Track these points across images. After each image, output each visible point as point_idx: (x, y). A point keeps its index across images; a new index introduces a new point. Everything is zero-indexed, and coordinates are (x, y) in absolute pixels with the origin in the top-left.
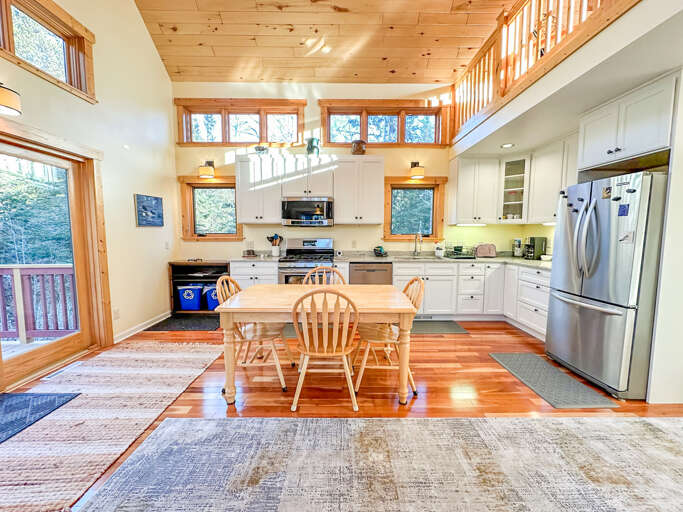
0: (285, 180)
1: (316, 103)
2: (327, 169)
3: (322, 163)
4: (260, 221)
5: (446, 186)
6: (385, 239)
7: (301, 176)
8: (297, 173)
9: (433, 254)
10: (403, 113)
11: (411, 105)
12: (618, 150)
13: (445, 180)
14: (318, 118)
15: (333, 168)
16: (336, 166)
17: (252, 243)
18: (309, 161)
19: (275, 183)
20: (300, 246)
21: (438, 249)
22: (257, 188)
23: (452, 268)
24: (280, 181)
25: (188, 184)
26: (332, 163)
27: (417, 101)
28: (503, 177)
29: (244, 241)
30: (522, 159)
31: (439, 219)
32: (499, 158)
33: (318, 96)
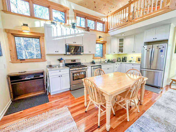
0: (67, 37)
1: (72, 10)
2: (80, 35)
3: (79, 33)
4: (57, 53)
5: (106, 43)
6: (93, 58)
7: (72, 36)
8: (71, 35)
9: (104, 62)
10: (96, 21)
11: (99, 19)
12: (156, 38)
13: (106, 42)
14: (73, 16)
15: (82, 35)
16: (83, 34)
17: (50, 62)
18: (75, 31)
19: (62, 38)
20: (70, 62)
21: (105, 60)
22: (55, 39)
23: (112, 65)
24: (64, 38)
25: (12, 34)
26: (82, 33)
27: (100, 18)
28: (119, 42)
29: (46, 61)
30: (123, 38)
31: (105, 53)
32: (118, 38)
33: (73, 8)
